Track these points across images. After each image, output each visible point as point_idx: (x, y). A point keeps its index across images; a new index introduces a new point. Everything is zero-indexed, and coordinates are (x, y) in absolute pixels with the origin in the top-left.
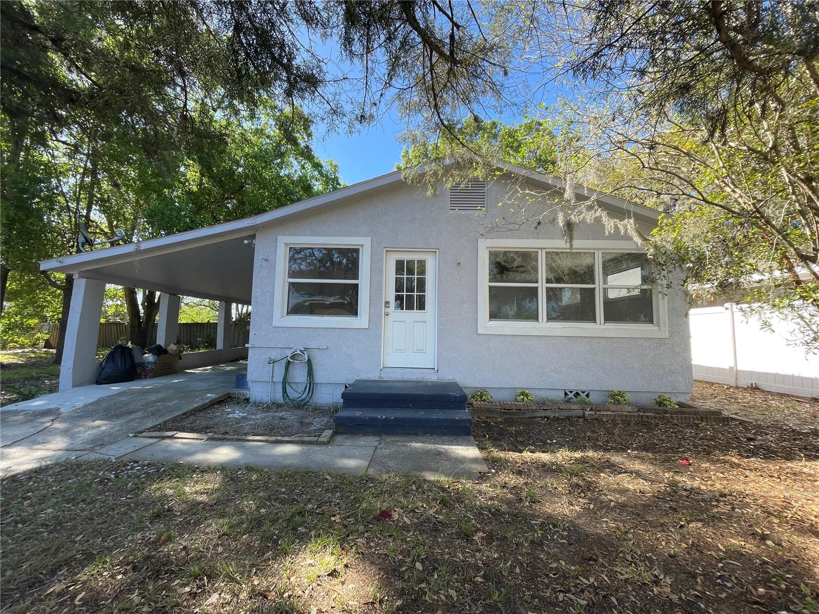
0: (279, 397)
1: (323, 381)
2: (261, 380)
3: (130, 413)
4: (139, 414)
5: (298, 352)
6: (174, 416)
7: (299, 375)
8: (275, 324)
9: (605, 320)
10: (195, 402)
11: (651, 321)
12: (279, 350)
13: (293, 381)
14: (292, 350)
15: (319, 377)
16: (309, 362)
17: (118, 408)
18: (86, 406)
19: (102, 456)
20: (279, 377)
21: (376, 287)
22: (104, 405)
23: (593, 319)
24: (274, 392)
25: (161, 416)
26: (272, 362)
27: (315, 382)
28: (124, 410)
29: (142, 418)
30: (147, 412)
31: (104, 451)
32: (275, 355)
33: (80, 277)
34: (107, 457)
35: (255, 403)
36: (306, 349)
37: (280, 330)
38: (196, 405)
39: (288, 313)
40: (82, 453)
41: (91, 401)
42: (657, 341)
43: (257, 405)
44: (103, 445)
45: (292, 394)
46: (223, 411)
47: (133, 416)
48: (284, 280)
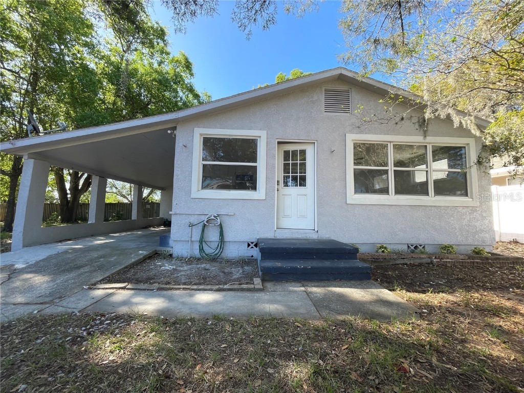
0: (197, 253)
1: (231, 240)
2: (182, 239)
3: (79, 267)
4: (87, 269)
5: (213, 217)
6: (118, 269)
7: (213, 236)
8: (193, 196)
9: (435, 194)
10: (131, 258)
11: (466, 195)
12: (196, 216)
13: (207, 240)
14: (208, 216)
15: (228, 237)
16: (221, 226)
17: (66, 264)
18: (37, 262)
19: (64, 309)
20: (196, 236)
21: (270, 168)
22: (54, 261)
23: (427, 194)
24: (192, 249)
25: (107, 270)
26: (191, 225)
27: (225, 240)
28: (72, 265)
29: (91, 272)
30: (94, 266)
31: (64, 303)
32: (194, 220)
33: (29, 158)
34: (70, 311)
35: (178, 258)
36: (218, 215)
37: (197, 200)
38: (133, 260)
39: (202, 188)
40: (43, 306)
41: (41, 258)
42: (471, 208)
43: (180, 259)
44: (61, 297)
45: (208, 250)
46: (155, 265)
47: (82, 270)
48: (200, 162)
